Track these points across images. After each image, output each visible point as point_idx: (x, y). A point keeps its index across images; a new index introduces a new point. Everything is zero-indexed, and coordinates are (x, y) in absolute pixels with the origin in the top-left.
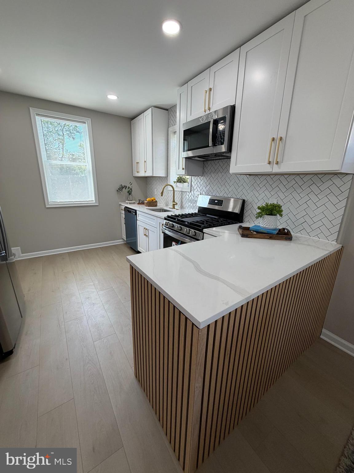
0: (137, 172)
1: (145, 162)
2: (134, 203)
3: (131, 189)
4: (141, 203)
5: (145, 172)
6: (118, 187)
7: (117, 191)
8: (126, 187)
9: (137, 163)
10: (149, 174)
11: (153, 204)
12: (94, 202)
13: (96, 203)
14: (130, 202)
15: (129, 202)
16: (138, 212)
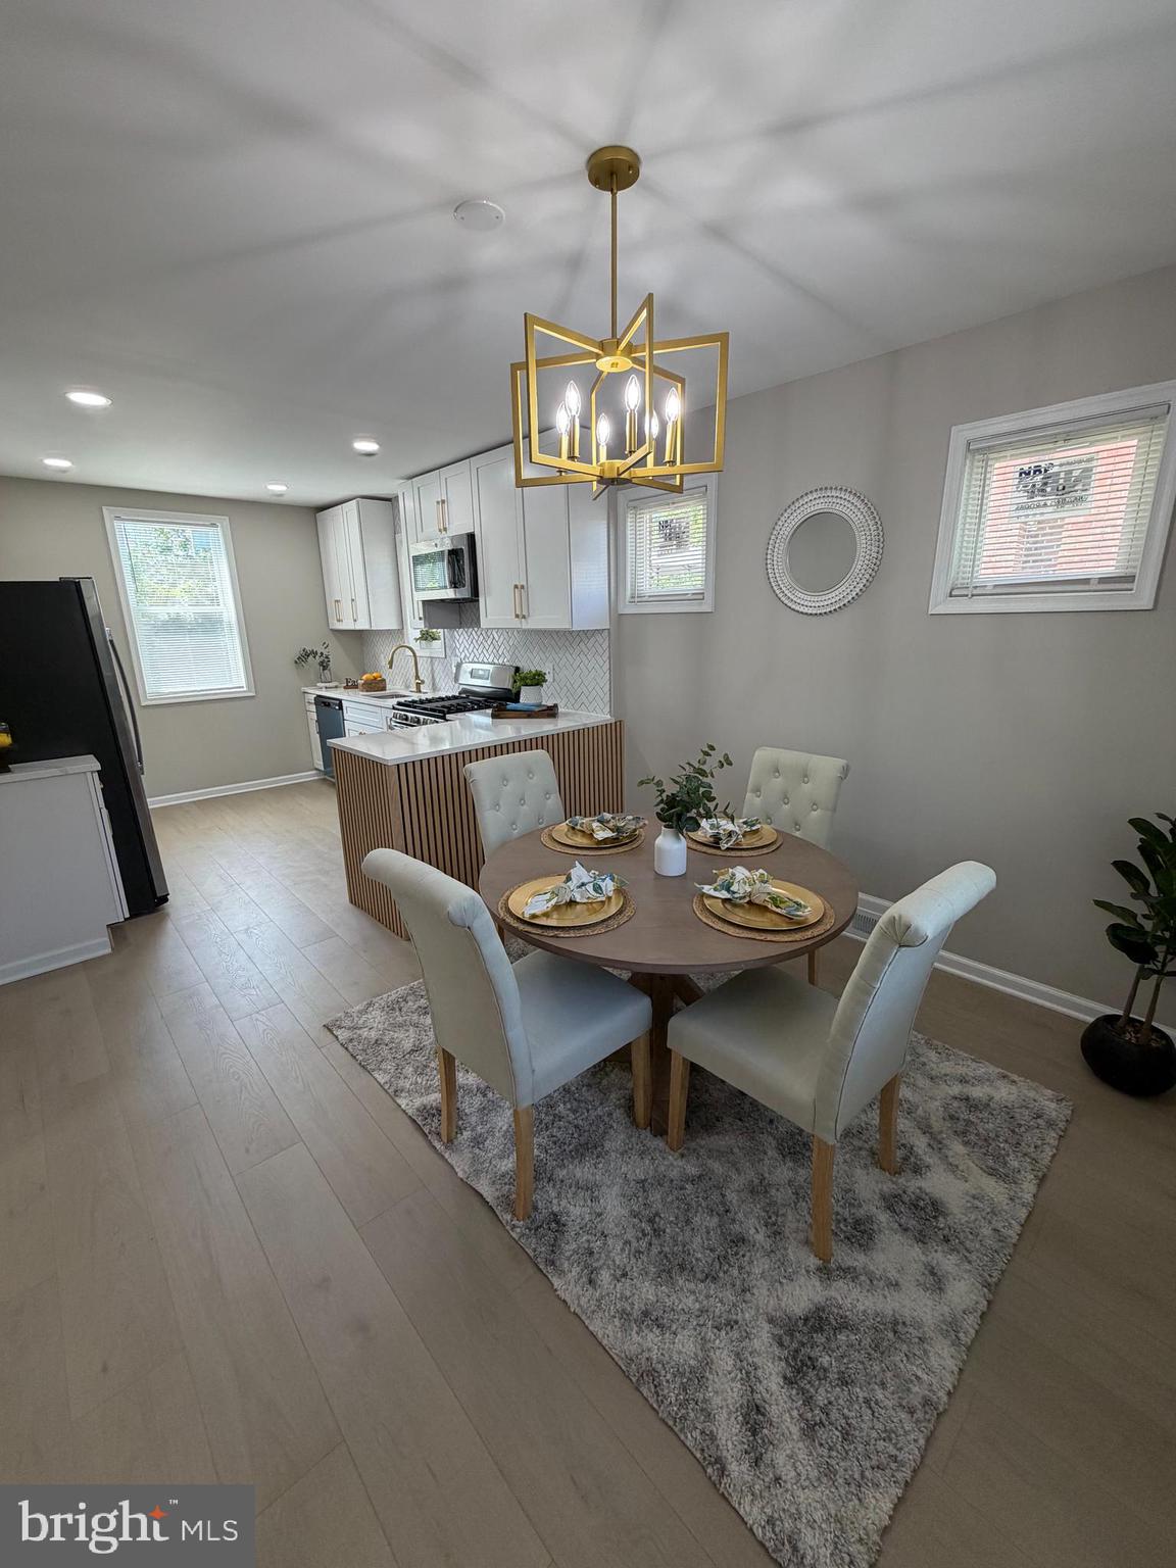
0: (339, 621)
1: (353, 600)
2: (336, 687)
3: (327, 657)
4: (351, 686)
5: (355, 621)
6: (296, 653)
7: (296, 662)
8: (315, 654)
9: (337, 601)
10: (362, 625)
11: (376, 686)
12: (245, 689)
13: (249, 691)
14: (327, 685)
15: (323, 685)
16: (344, 704)
